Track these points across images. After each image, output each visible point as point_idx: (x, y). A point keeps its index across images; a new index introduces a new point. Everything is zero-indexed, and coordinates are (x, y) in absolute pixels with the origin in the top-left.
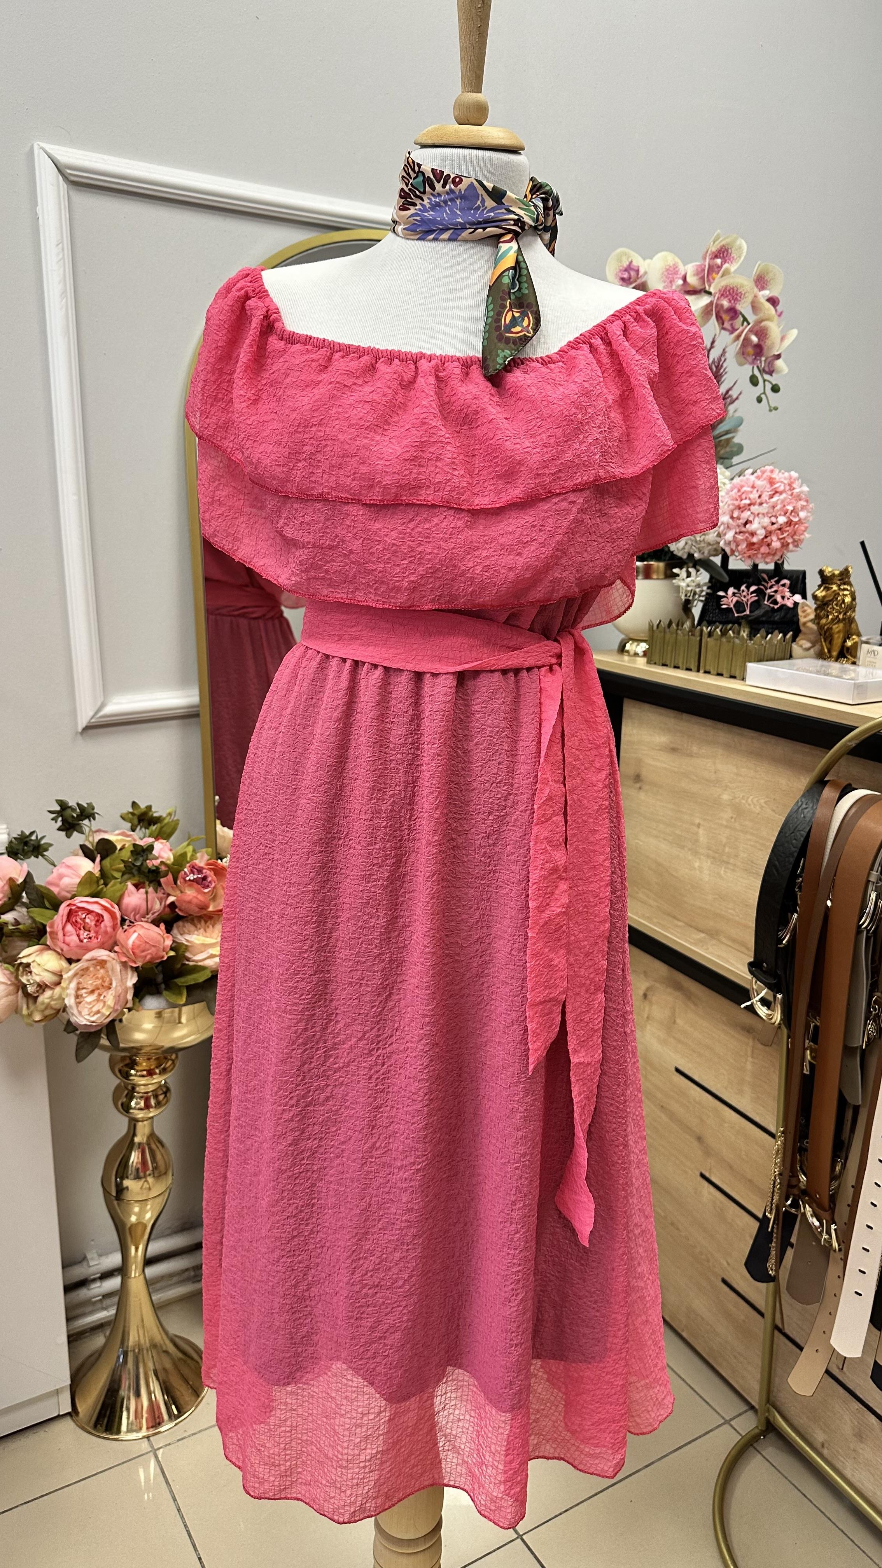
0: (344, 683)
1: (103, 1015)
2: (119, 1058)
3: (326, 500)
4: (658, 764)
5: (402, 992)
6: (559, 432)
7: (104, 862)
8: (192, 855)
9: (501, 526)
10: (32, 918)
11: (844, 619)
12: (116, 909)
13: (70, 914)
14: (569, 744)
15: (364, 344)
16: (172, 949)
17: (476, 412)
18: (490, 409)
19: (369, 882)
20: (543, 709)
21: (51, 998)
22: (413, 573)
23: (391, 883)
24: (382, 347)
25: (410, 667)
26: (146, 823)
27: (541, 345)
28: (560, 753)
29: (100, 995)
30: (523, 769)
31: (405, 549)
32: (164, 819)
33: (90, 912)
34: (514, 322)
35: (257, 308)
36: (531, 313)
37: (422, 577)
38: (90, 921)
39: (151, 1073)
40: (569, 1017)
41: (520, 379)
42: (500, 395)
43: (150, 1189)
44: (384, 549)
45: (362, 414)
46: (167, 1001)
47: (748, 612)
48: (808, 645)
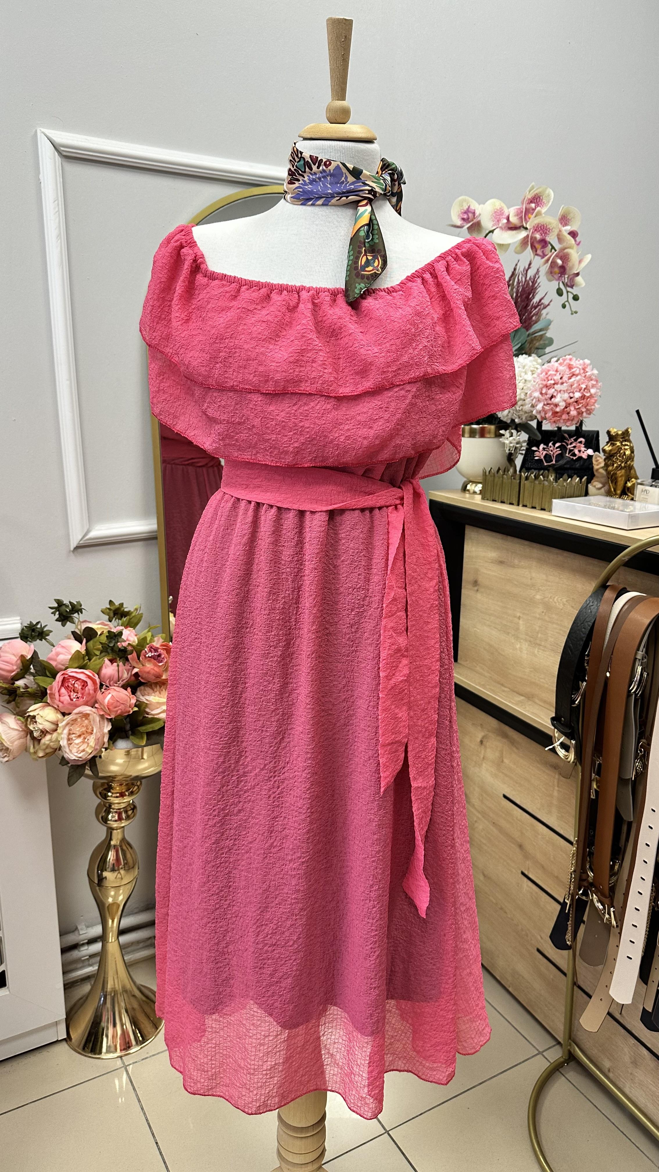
0: (250, 519)
1: (87, 752)
2: (100, 784)
3: (236, 391)
4: (490, 573)
5: (291, 736)
6: (398, 342)
7: (89, 644)
8: (151, 639)
9: (359, 407)
10: (37, 683)
11: (625, 467)
12: (96, 677)
13: (64, 680)
14: (409, 561)
15: (263, 280)
16: (136, 706)
17: (341, 328)
18: (350, 325)
19: (267, 658)
20: (390, 536)
21: (50, 740)
22: (297, 442)
23: (283, 659)
24: (275, 282)
25: (296, 507)
26: (119, 616)
27: (388, 279)
28: (402, 568)
29: (85, 738)
30: (375, 579)
31: (291, 424)
32: (132, 613)
33: (78, 679)
34: (368, 263)
35: (188, 254)
36: (381, 256)
37: (303, 444)
38: (78, 686)
39: (122, 795)
40: (409, 754)
41: (371, 304)
42: (358, 315)
43: (122, 879)
44: (276, 424)
45: (260, 330)
46: (133, 743)
47: (554, 462)
48: (600, 485)
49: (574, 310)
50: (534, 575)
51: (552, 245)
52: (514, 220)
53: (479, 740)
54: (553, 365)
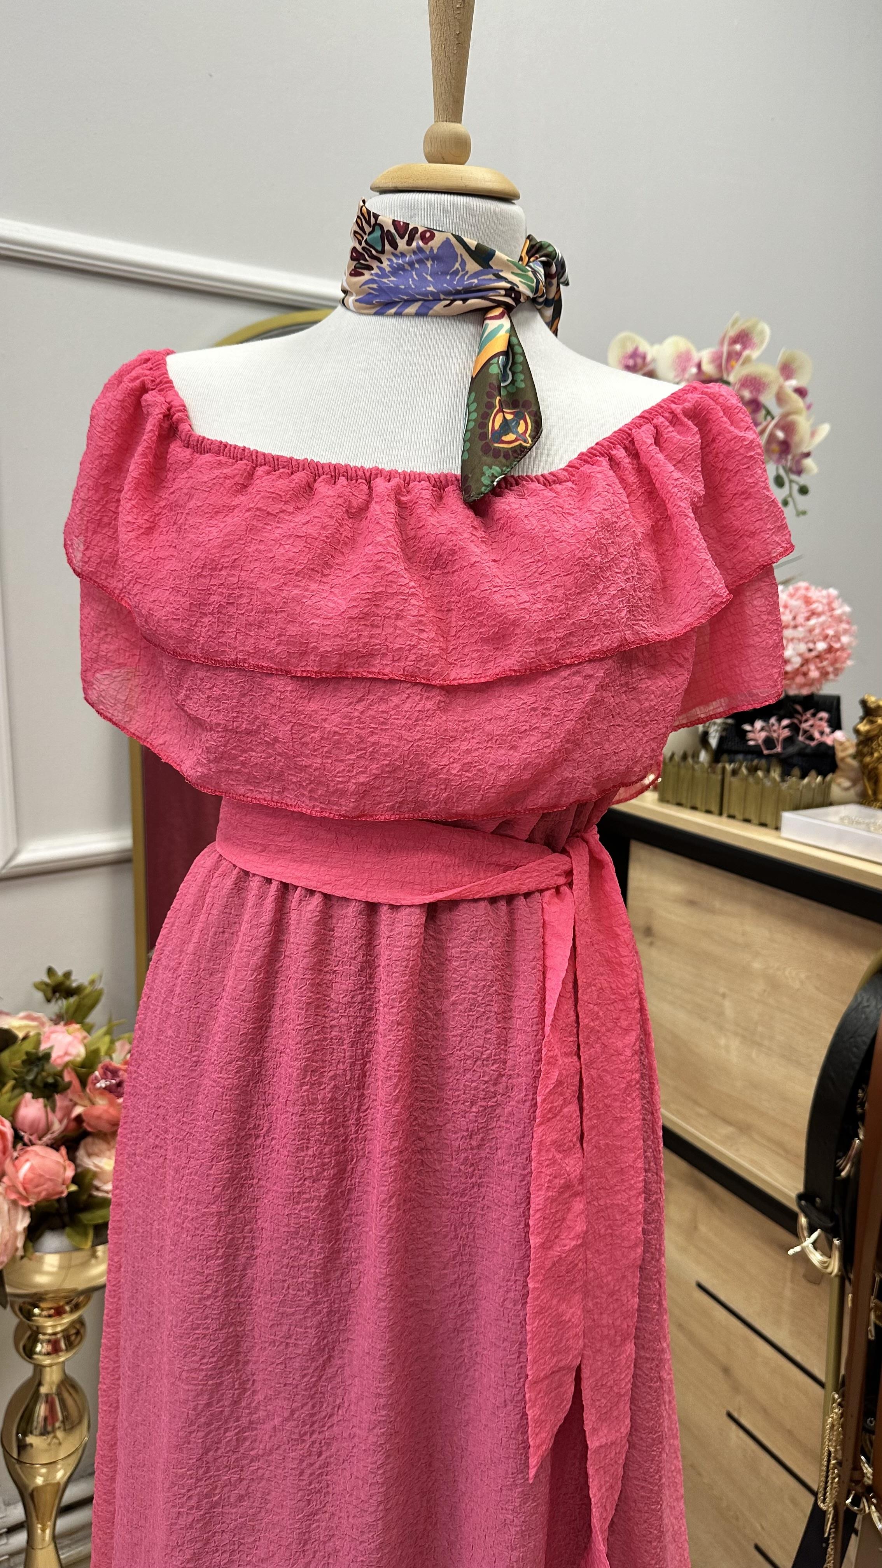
0: (267, 917)
3: (240, 669)
4: (674, 918)
6: (569, 581)
8: (109, 1049)
9: (487, 708)
14: (584, 998)
15: (299, 456)
17: (453, 552)
18: (473, 548)
19: (298, 1203)
20: (548, 953)
22: (363, 772)
23: (330, 1204)
24: (323, 461)
25: (361, 895)
26: (63, 993)
27: (543, 458)
28: (572, 1014)
30: (520, 1040)
31: (351, 739)
32: (85, 988)
34: (506, 427)
35: (155, 404)
36: (529, 414)
37: (376, 777)
39: (59, 1312)
40: (585, 1385)
41: (514, 506)
42: (486, 527)
43: (59, 1447)
44: (322, 738)
45: (291, 554)
46: (71, 1240)
47: (779, 750)
48: (848, 788)
49: (801, 508)
50: (748, 928)
51: (768, 410)
52: (709, 368)
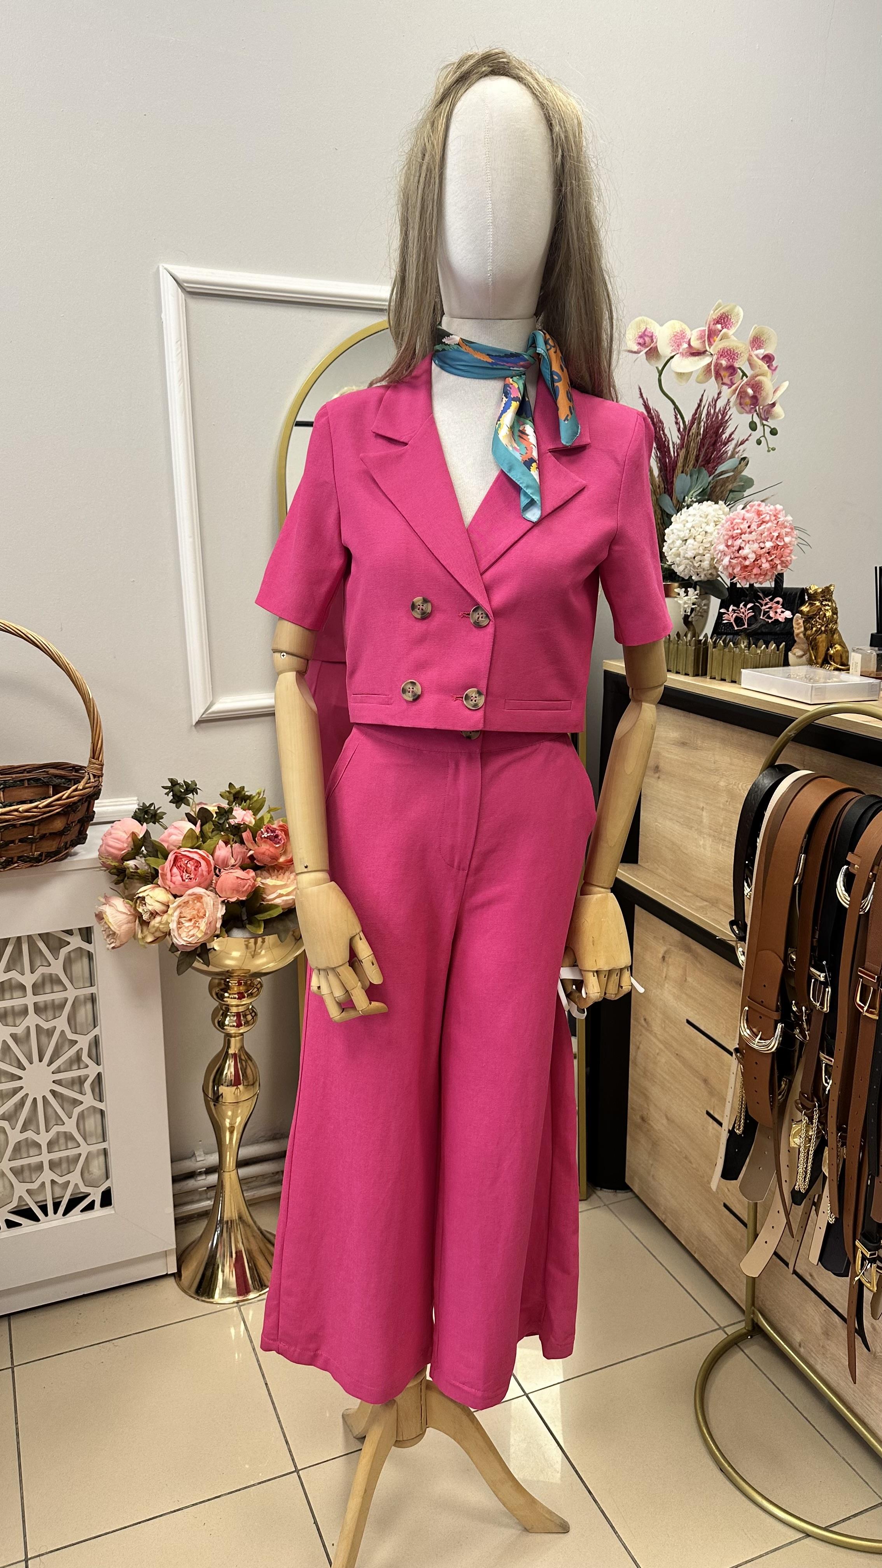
1: (197, 937)
2: (215, 981)
4: (672, 756)
7: (203, 826)
10: (148, 865)
11: (826, 631)
12: (211, 859)
13: (176, 861)
16: (254, 890)
21: (160, 923)
26: (239, 800)
29: (196, 922)
32: (254, 796)
33: (191, 859)
38: (191, 866)
39: (241, 996)
43: (241, 1095)
46: (250, 932)
47: (746, 626)
48: (800, 653)
49: (771, 446)
50: (717, 758)
51: (743, 371)
52: (696, 344)
53: (661, 956)
54: (739, 513)
